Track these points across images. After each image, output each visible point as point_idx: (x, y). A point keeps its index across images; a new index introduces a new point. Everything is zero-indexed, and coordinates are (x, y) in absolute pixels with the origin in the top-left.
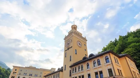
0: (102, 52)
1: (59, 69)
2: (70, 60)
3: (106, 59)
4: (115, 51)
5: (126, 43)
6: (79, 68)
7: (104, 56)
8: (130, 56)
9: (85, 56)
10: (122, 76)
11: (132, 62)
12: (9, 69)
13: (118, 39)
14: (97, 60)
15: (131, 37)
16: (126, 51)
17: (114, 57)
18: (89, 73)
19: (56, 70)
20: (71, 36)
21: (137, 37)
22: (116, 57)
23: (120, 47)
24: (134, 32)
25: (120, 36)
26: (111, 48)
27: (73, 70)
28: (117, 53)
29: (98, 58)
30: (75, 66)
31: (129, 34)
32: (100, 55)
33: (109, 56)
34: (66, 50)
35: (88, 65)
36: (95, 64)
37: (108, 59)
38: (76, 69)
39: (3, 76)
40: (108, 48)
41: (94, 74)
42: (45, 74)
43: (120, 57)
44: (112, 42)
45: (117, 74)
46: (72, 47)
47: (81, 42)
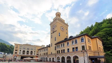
0: (80, 34)
1: (47, 46)
2: (55, 40)
3: (81, 40)
4: (89, 34)
5: (100, 28)
6: (61, 45)
7: (81, 38)
8: (100, 37)
9: (66, 37)
10: (91, 50)
11: (101, 41)
12: (12, 45)
13: (94, 25)
14: (75, 40)
15: (105, 24)
16: (98, 34)
17: (88, 38)
18: (68, 48)
19: (46, 46)
20: (56, 22)
21: (111, 23)
22: (89, 38)
23: (94, 31)
24: (109, 19)
25: (96, 23)
26: (87, 32)
27: (57, 46)
28: (91, 35)
29: (76, 39)
30: (59, 44)
31: (104, 21)
32: (78, 37)
33: (84, 38)
34: (52, 33)
35: (68, 43)
36: (73, 43)
37: (83, 39)
38: (59, 46)
39: (9, 49)
40: (85, 32)
41: (72, 48)
42: (38, 48)
43: (92, 38)
44: (88, 27)
45: (88, 48)
46: (56, 31)
47: (63, 27)
